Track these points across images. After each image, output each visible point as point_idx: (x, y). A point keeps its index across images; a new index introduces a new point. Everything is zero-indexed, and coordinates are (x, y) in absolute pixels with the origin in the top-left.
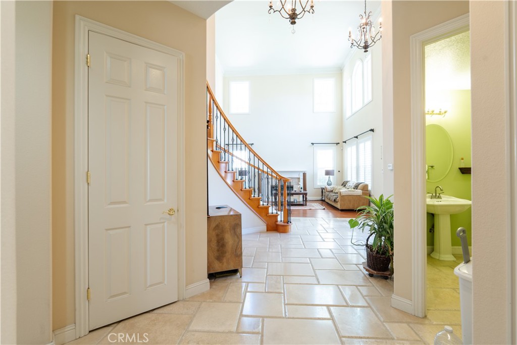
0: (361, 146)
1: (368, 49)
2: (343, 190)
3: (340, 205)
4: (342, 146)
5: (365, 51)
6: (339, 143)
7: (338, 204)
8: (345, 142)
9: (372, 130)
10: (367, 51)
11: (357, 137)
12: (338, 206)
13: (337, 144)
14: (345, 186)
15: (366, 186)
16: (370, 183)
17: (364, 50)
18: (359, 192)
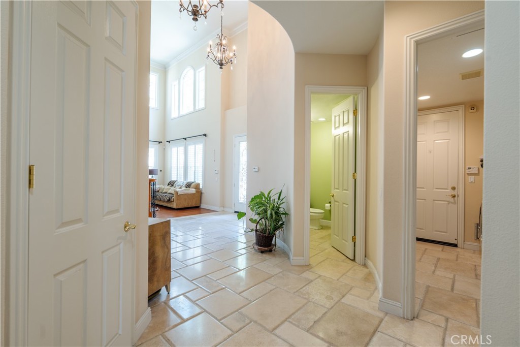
0: (191, 148)
1: (223, 67)
2: (171, 190)
3: (177, 205)
4: (165, 146)
5: (220, 68)
6: (161, 142)
7: (173, 204)
8: (169, 142)
9: (205, 135)
10: (222, 68)
11: (185, 139)
12: (174, 205)
13: (159, 142)
14: (173, 185)
15: (198, 185)
16: (201, 182)
17: (219, 66)
18: (192, 191)
